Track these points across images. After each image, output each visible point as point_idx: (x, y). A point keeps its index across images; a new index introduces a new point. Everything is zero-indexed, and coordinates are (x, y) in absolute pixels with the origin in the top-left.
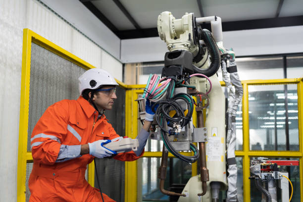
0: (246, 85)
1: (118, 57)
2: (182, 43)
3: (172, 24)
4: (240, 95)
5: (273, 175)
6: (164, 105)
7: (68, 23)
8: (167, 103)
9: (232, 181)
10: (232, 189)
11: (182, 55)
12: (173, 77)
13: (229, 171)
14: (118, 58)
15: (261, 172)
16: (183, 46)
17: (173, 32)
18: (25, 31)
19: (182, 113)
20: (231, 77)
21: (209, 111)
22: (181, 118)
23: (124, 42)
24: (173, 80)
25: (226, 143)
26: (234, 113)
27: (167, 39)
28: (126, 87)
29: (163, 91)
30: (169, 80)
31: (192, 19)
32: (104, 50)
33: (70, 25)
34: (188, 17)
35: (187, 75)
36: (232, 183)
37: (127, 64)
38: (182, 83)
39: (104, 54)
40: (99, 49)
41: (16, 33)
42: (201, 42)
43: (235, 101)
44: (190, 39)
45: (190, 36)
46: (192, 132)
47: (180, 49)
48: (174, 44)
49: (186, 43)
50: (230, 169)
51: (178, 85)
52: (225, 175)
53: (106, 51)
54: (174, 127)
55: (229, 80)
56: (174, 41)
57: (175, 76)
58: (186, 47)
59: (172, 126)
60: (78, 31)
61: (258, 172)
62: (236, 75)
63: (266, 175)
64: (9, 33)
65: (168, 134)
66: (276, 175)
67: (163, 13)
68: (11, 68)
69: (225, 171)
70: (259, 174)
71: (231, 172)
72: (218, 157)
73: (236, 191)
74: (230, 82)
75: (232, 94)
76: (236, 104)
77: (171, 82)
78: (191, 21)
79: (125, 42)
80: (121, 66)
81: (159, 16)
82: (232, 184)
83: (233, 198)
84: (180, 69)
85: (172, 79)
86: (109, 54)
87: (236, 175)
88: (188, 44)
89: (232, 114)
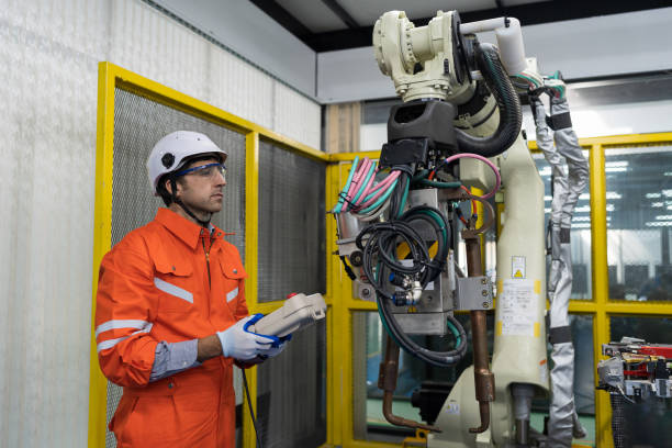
0: (599, 147)
1: (310, 92)
2: (430, 84)
3: (405, 40)
4: (581, 180)
5: (655, 387)
6: (384, 233)
7: (199, 32)
8: (389, 229)
9: (563, 380)
10: (561, 399)
11: (428, 113)
12: (404, 168)
13: (555, 359)
14: (312, 95)
15: (626, 378)
16: (431, 90)
17: (408, 57)
18: (102, 67)
19: (424, 254)
20: (557, 140)
21: (507, 216)
22: (423, 265)
23: (324, 57)
24: (405, 175)
25: (548, 290)
26: (567, 220)
27: (394, 74)
28: (327, 158)
29: (381, 200)
30: (396, 174)
31: (452, 27)
32: (279, 80)
33: (205, 35)
34: (443, 20)
35: (442, 155)
36: (561, 384)
37: (330, 105)
38: (427, 177)
39: (280, 88)
40: (267, 81)
41: (90, 67)
42: (475, 74)
43: (569, 194)
44: (446, 73)
45: (446, 64)
46: (454, 288)
47: (424, 97)
48: (411, 86)
49: (438, 83)
50: (557, 354)
51: (418, 184)
52: (545, 367)
53: (283, 82)
54: (406, 285)
55: (551, 147)
56: (410, 78)
57: (409, 164)
58: (440, 92)
59: (401, 285)
60: (223, 46)
61: (617, 379)
62: (568, 133)
63: (637, 386)
64: (77, 67)
65: (391, 303)
66: (663, 387)
67: (386, 14)
68: (82, 140)
69: (545, 357)
70: (619, 385)
71: (559, 361)
72: (528, 326)
73: (571, 404)
74: (554, 150)
75: (560, 178)
76: (571, 201)
77: (400, 178)
78: (450, 29)
79: (326, 58)
80: (318, 110)
81: (378, 22)
82: (562, 389)
83: (564, 421)
84: (419, 146)
85: (403, 172)
86: (291, 87)
87: (572, 366)
88: (444, 83)
89: (560, 223)
